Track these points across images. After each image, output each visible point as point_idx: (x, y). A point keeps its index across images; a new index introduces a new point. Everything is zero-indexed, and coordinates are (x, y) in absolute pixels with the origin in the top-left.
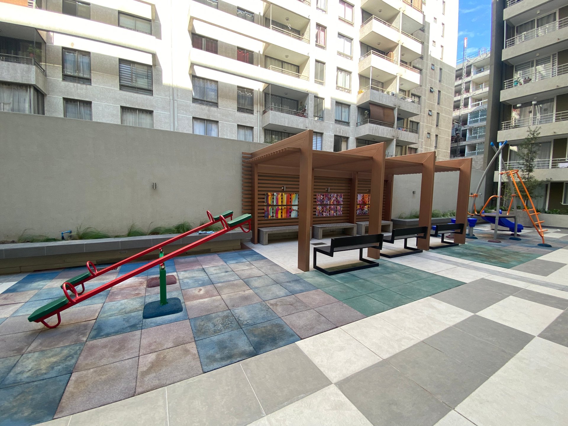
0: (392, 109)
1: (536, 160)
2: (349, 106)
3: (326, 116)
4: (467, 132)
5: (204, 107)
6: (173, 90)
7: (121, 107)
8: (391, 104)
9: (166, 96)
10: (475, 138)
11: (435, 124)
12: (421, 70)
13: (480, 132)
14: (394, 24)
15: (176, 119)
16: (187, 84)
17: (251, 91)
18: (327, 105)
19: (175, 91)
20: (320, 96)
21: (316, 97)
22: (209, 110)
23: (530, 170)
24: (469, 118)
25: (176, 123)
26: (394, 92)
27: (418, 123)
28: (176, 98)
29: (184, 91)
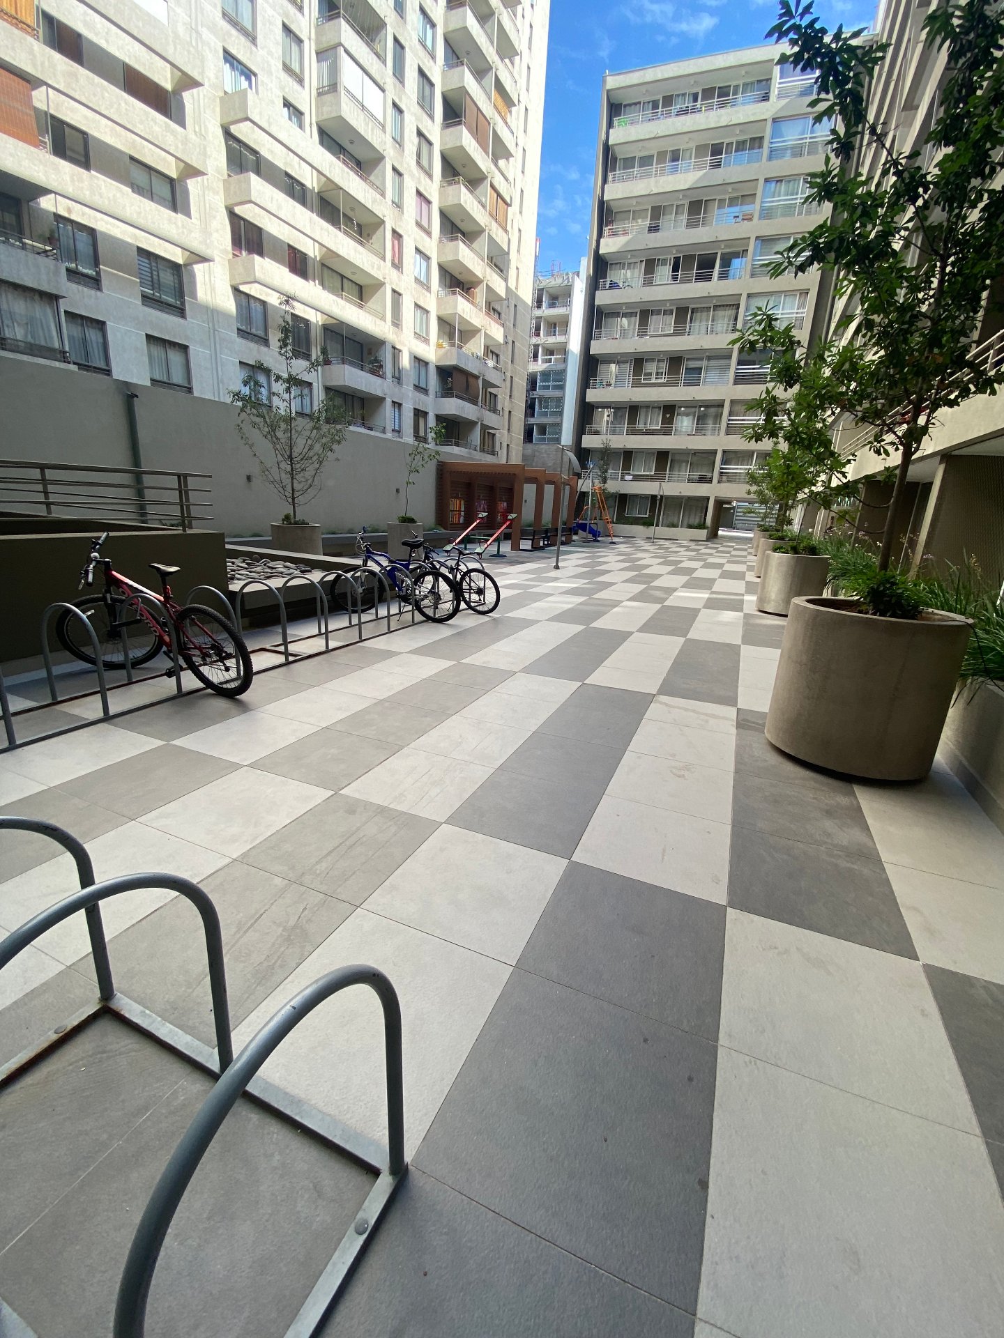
0: (477, 377)
1: (609, 471)
2: (427, 364)
3: (404, 379)
4: (537, 403)
5: (252, 345)
6: (212, 313)
7: (147, 335)
8: (476, 372)
9: (204, 322)
10: (545, 414)
11: (509, 394)
12: (499, 314)
13: (552, 407)
14: (475, 245)
15: (219, 364)
16: (229, 304)
17: (306, 322)
18: (405, 361)
19: (215, 314)
20: (397, 347)
21: (394, 348)
22: (259, 352)
23: (605, 482)
24: (538, 381)
25: (219, 369)
26: (479, 354)
27: (496, 396)
28: (216, 327)
29: (225, 315)
